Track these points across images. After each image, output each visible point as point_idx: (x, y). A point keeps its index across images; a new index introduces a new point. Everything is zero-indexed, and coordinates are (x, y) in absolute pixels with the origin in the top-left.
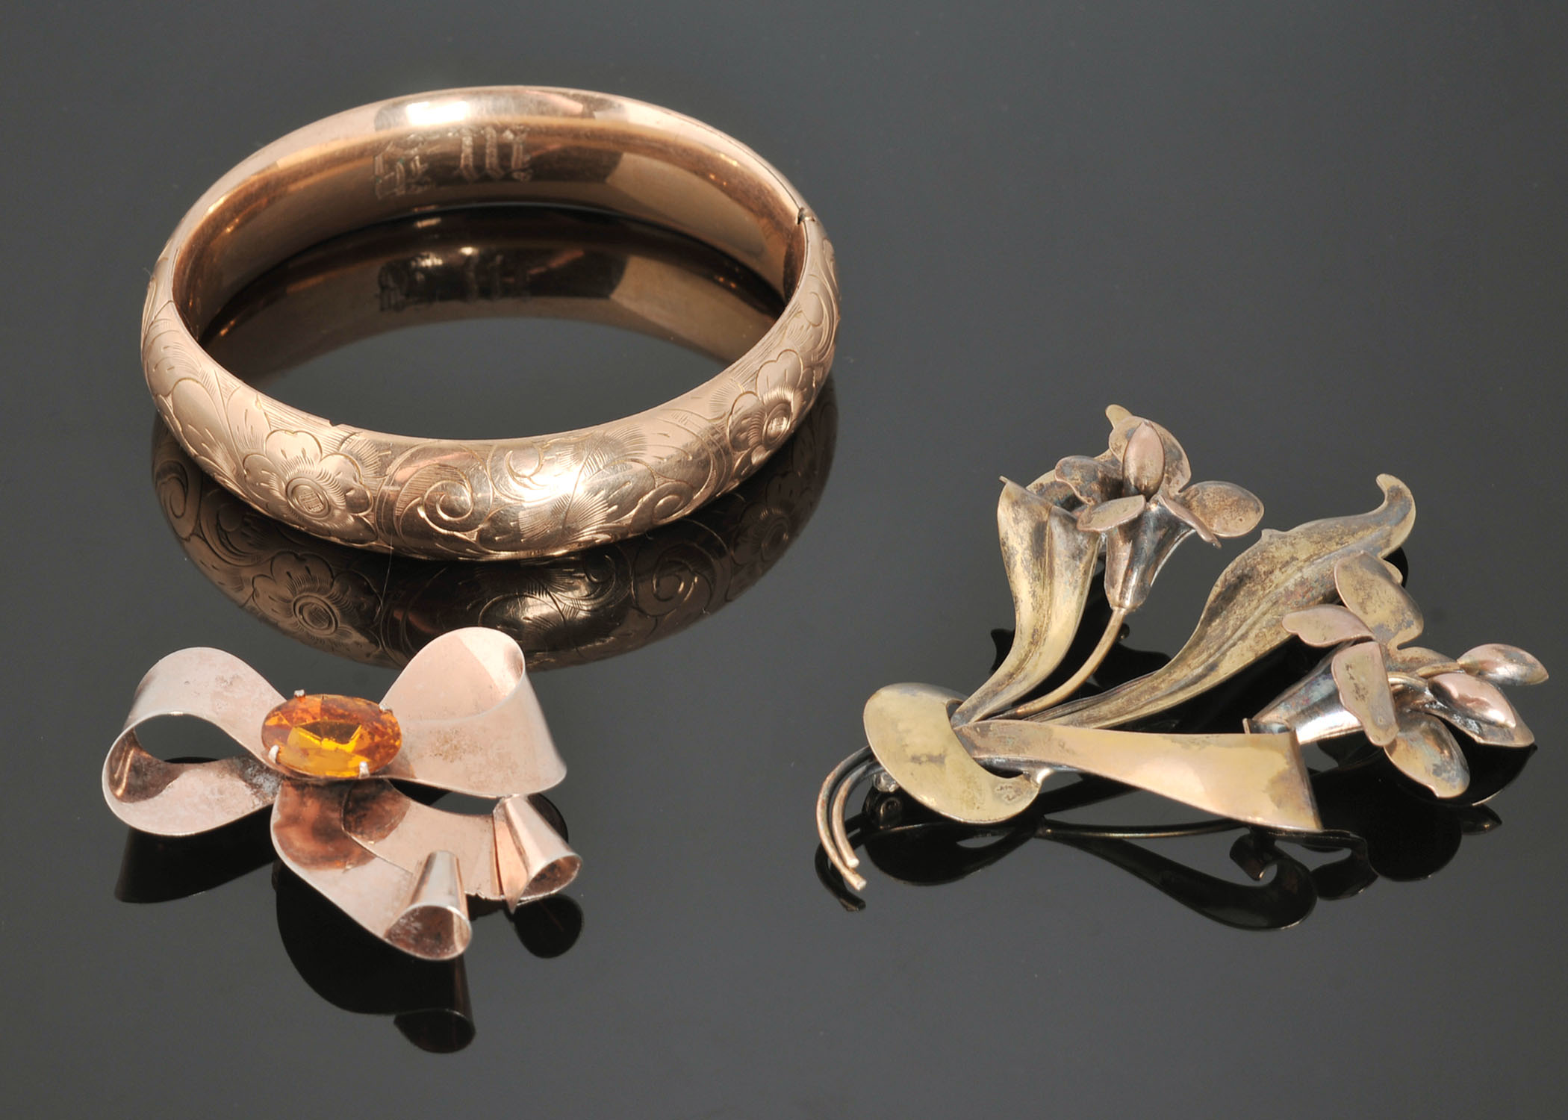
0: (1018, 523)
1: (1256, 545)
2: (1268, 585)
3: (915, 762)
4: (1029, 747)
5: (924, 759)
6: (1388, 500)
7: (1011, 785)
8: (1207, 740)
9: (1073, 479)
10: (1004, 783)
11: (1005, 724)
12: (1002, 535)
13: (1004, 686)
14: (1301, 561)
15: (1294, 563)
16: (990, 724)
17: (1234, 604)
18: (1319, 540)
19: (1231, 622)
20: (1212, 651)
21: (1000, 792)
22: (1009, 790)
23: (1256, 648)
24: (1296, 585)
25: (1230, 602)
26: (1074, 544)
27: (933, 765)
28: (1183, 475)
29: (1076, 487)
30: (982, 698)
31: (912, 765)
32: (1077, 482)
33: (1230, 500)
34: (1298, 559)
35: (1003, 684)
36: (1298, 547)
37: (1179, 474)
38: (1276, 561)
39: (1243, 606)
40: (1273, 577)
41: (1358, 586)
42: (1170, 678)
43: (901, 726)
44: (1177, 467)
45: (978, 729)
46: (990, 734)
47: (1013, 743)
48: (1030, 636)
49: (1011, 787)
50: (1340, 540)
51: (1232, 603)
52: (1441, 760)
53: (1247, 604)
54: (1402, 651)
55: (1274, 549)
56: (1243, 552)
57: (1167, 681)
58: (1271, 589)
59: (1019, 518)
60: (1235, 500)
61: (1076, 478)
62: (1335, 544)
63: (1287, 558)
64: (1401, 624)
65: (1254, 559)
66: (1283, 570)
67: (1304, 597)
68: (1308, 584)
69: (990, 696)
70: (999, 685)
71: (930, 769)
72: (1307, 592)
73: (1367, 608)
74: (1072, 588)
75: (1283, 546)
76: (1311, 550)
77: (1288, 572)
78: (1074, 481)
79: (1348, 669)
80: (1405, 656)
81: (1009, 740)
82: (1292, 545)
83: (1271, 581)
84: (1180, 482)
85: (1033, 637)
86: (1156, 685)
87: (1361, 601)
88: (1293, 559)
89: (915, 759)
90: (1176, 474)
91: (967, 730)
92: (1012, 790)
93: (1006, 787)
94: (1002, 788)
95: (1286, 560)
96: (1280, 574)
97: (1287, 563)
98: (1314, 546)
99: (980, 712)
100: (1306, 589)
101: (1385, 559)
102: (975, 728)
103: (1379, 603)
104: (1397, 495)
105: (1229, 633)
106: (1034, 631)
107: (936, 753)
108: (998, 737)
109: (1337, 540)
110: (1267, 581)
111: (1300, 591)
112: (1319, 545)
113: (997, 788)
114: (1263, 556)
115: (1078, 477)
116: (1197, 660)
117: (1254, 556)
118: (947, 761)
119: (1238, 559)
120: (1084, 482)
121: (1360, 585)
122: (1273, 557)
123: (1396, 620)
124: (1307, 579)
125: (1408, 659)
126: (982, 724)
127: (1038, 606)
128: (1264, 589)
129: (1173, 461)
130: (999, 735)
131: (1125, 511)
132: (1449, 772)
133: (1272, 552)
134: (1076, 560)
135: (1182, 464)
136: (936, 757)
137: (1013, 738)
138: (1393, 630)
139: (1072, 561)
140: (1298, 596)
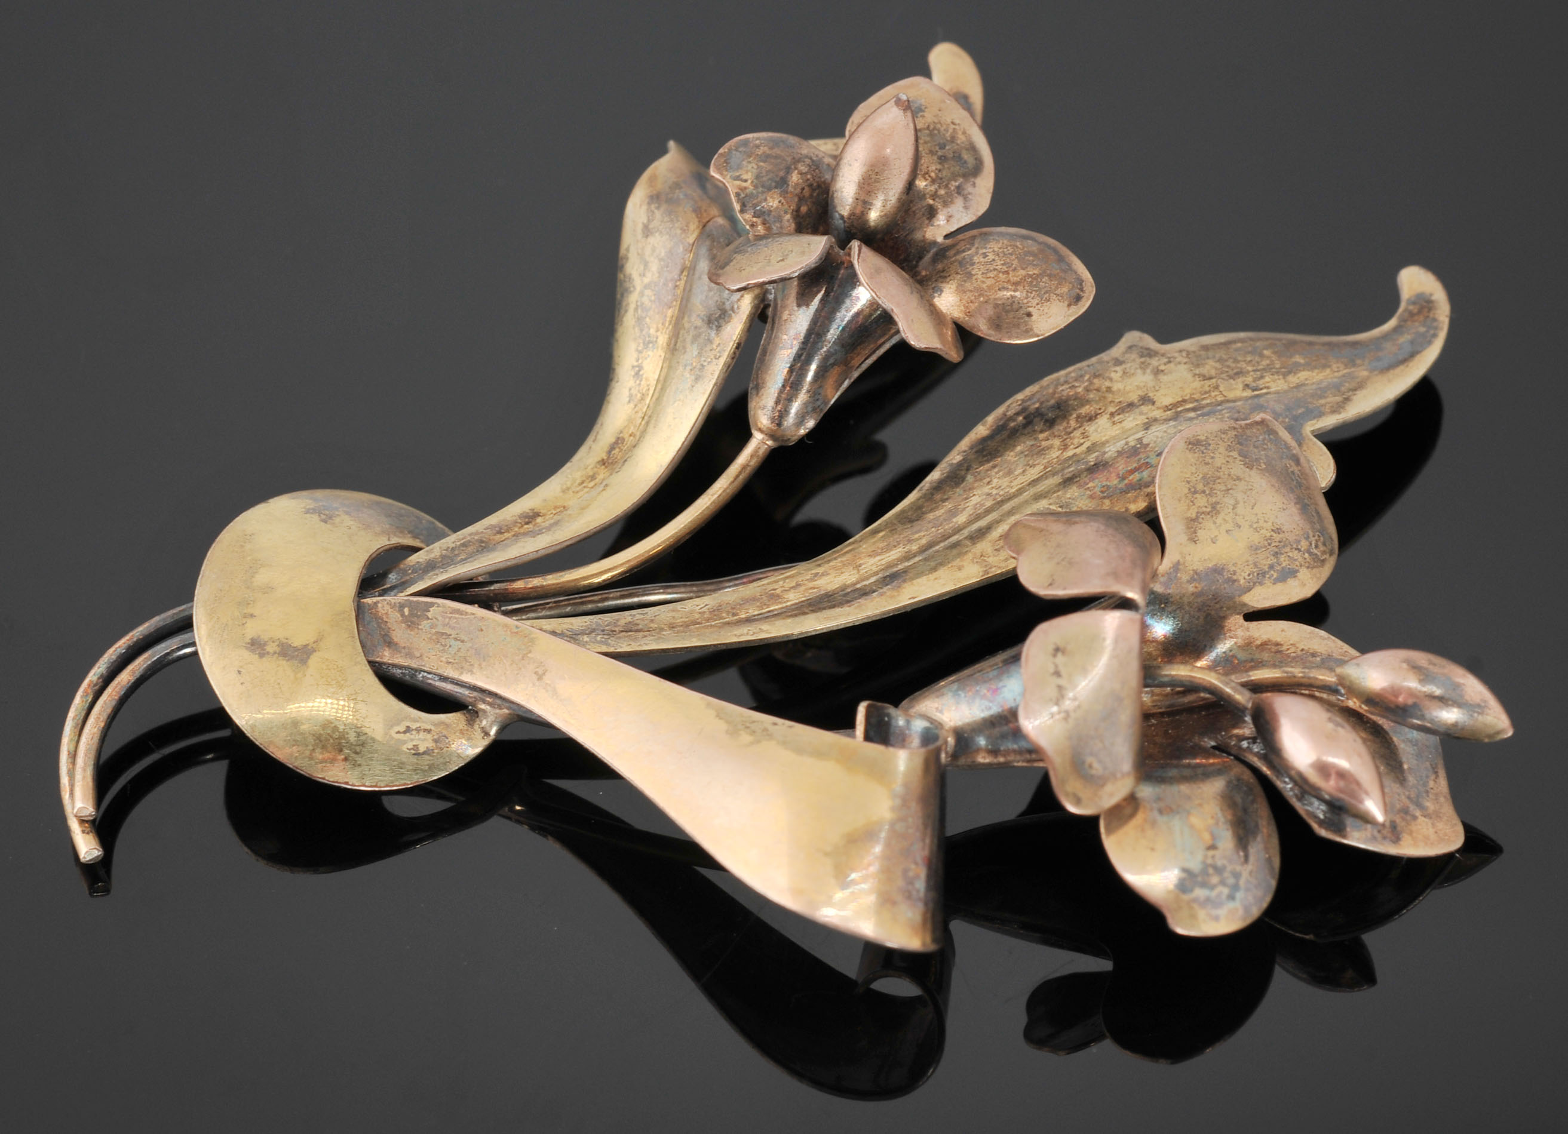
0: (647, 236)
1: (1094, 360)
2: (1076, 441)
3: (253, 651)
4: (484, 664)
5: (271, 648)
6: (1399, 318)
7: (428, 727)
8: (771, 728)
9: (738, 178)
10: (415, 721)
11: (458, 612)
12: (622, 251)
13: (506, 535)
14: (1158, 408)
15: (1144, 408)
16: (432, 605)
17: (994, 467)
18: (1213, 372)
19: (975, 500)
20: (914, 547)
21: (401, 736)
22: (422, 735)
23: (990, 560)
24: (1120, 453)
25: (988, 461)
26: (716, 298)
27: (283, 663)
28: (966, 208)
29: (737, 195)
30: (453, 549)
31: (246, 655)
32: (744, 184)
33: (1022, 272)
34: (1154, 403)
35: (508, 531)
36: (1163, 378)
37: (959, 202)
38: (1110, 397)
39: (1010, 473)
40: (1091, 428)
41: (1200, 487)
42: (811, 585)
43: (262, 578)
44: (959, 190)
45: (406, 611)
46: (425, 624)
47: (459, 650)
48: (606, 449)
49: (429, 731)
50: (1255, 380)
51: (991, 464)
52: (1204, 862)
53: (1019, 471)
54: (1254, 624)
55: (1120, 374)
56: (1057, 370)
57: (802, 588)
58: (1078, 451)
59: (651, 226)
60: (1030, 276)
61: (744, 177)
62: (1241, 386)
63: (1134, 397)
64: (1264, 574)
65: (1074, 387)
66: (1117, 418)
67: (1124, 478)
68: (1142, 456)
69: (470, 549)
70: (500, 532)
71: (278, 669)
72: (1132, 472)
73: (1200, 533)
74: (693, 377)
75: (1139, 371)
76: (1188, 391)
77: (1124, 424)
78: (738, 183)
79: (1055, 655)
80: (1256, 635)
81: (453, 642)
82: (1157, 372)
83: (1085, 436)
84: (953, 220)
85: (609, 452)
86: (778, 591)
87: (1194, 516)
88: (1146, 400)
89: (256, 645)
90: (952, 202)
91: (387, 607)
92: (429, 736)
93: (418, 730)
94: (408, 730)
95: (1129, 401)
96: (1109, 424)
97: (1131, 405)
98: (1197, 384)
99: (430, 579)
100: (1135, 465)
101: (1315, 436)
102: (402, 606)
103: (1229, 526)
104: (1420, 312)
105: (961, 519)
106: (616, 443)
107: (298, 642)
108: (437, 633)
109: (1249, 380)
110: (1077, 433)
111: (1122, 467)
112: (1208, 383)
113: (397, 729)
114: (1091, 383)
115: (748, 176)
116: (879, 558)
117: (1076, 380)
118: (314, 660)
119: (1046, 381)
120: (756, 187)
121: (1206, 484)
122: (1109, 390)
123: (1255, 565)
124: (1148, 445)
125: (1259, 642)
126: (418, 602)
127: (639, 395)
128: (1065, 447)
129: (954, 177)
130: (440, 629)
131: (783, 260)
132: (1212, 888)
133: (1111, 379)
134: (711, 328)
135: (974, 185)
136: (296, 649)
137: (463, 641)
138: (1242, 582)
139: (704, 328)
140: (1113, 475)
